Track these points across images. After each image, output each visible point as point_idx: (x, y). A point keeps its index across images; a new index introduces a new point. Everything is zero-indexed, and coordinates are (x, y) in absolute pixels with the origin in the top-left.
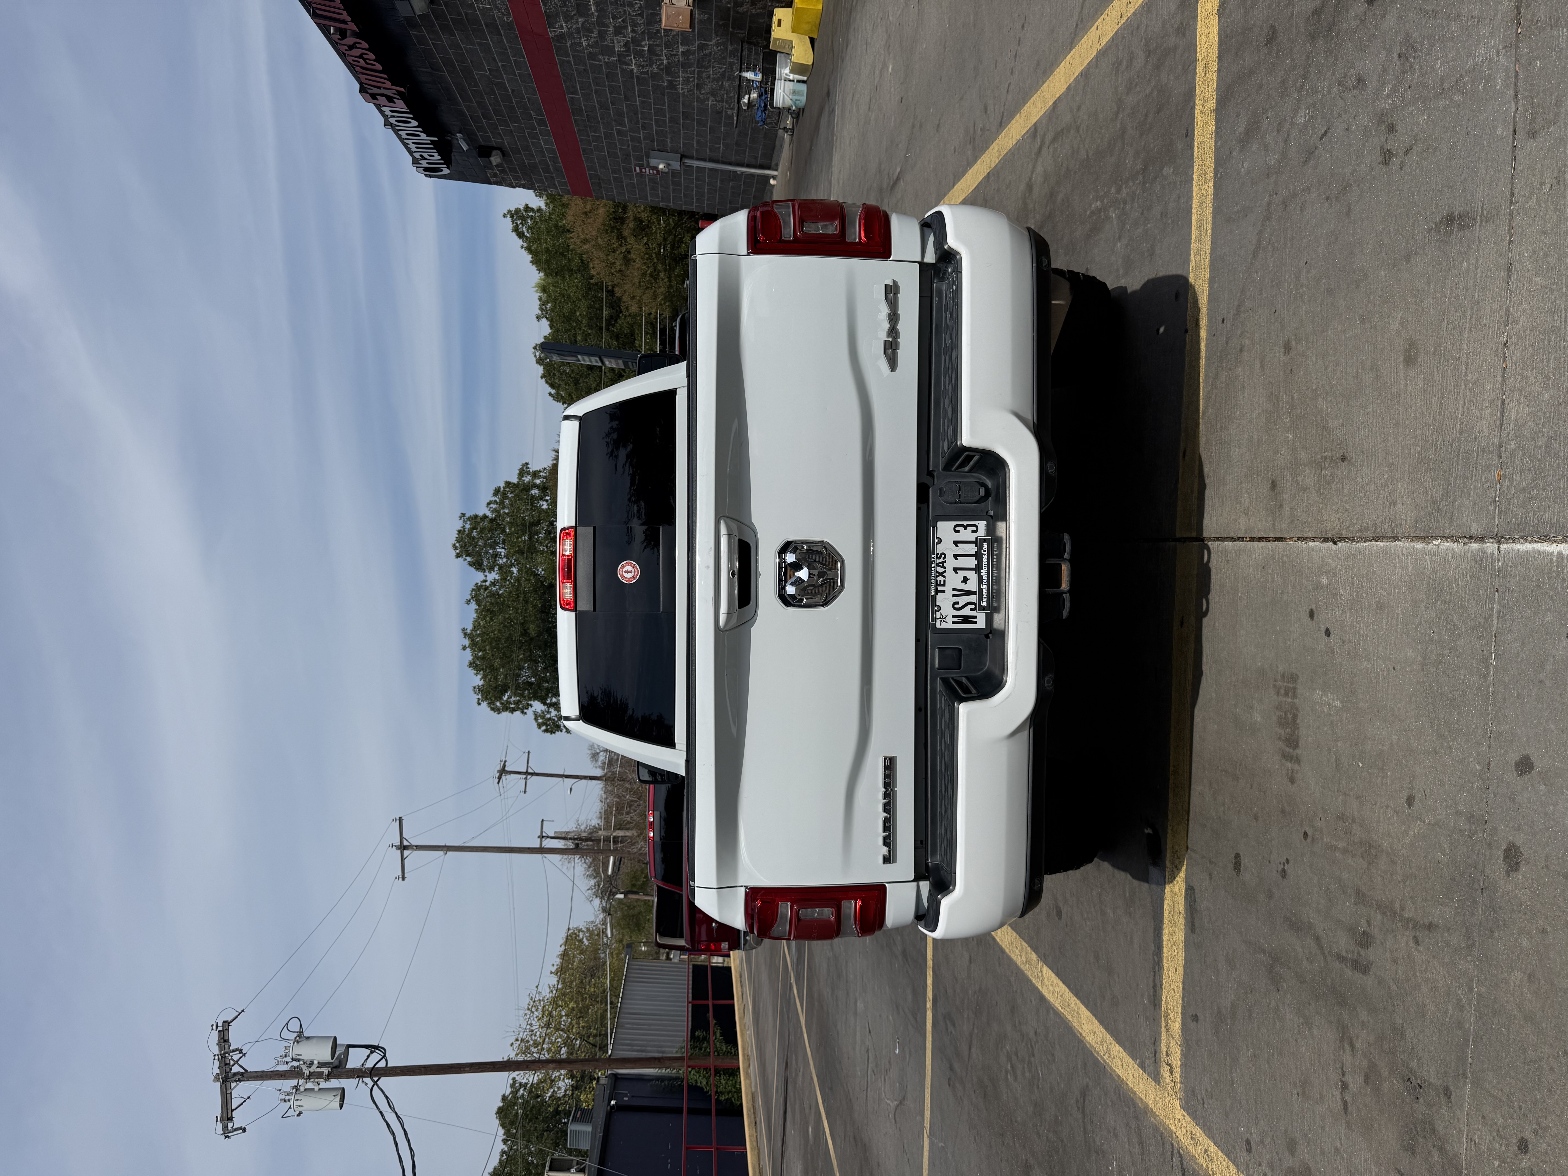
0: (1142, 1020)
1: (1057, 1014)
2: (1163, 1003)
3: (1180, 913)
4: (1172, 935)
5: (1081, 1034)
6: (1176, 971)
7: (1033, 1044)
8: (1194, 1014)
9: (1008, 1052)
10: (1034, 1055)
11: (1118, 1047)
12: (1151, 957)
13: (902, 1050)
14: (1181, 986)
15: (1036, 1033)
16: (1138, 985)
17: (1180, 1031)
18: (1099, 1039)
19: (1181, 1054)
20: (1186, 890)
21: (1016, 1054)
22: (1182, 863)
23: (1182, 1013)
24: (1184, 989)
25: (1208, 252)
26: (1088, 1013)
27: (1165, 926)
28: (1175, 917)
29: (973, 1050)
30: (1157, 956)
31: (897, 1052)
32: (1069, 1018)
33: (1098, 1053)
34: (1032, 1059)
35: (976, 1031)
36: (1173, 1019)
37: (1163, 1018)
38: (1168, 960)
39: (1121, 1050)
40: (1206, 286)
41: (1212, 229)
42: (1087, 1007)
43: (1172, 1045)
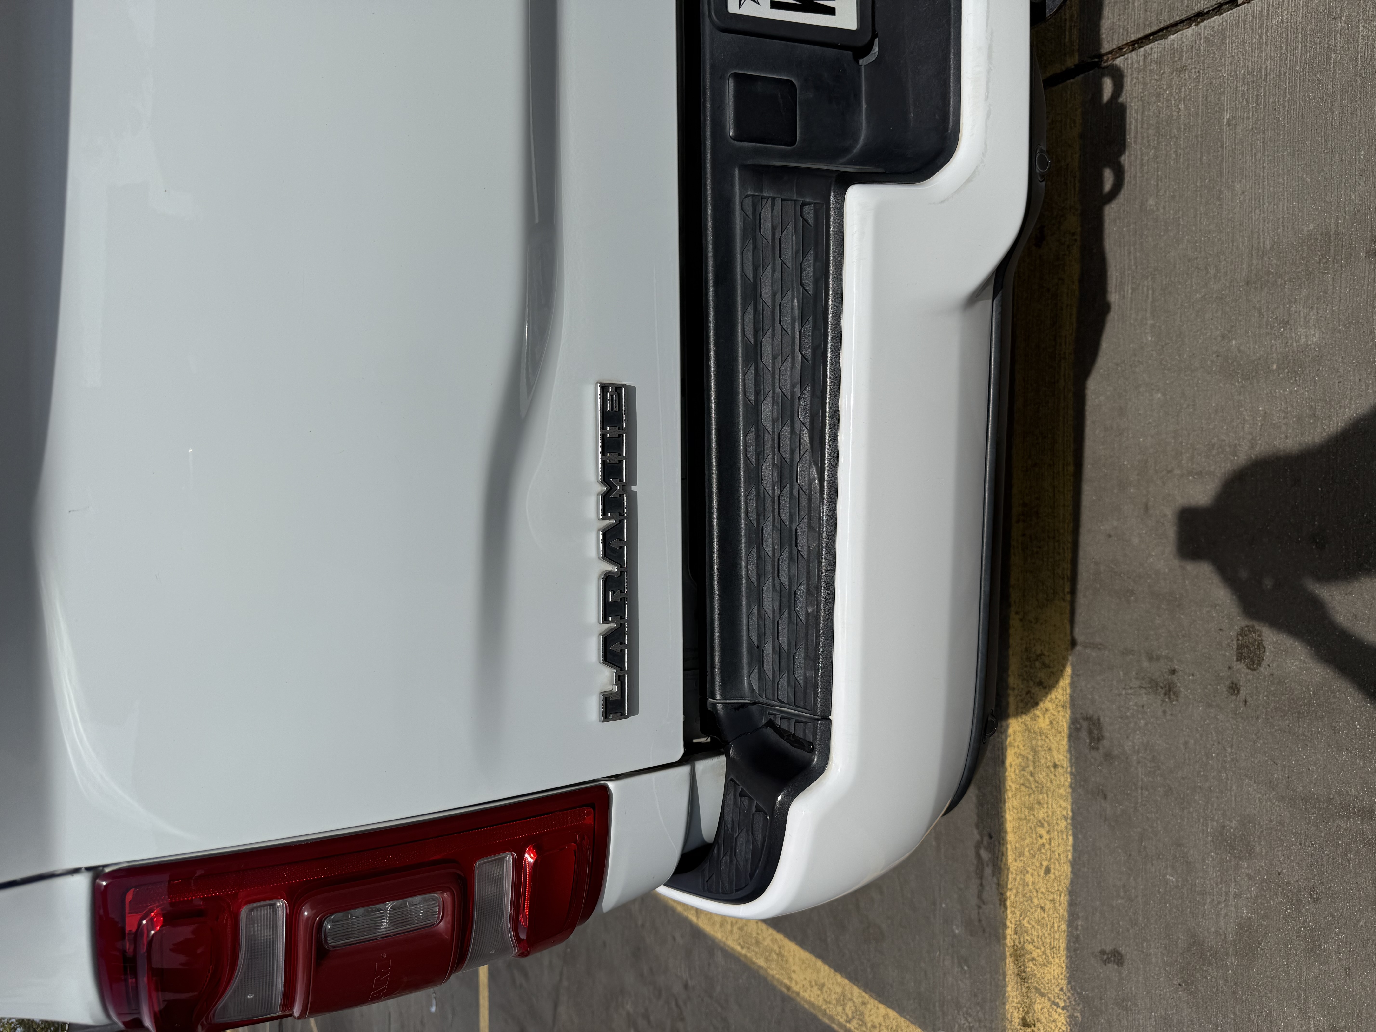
0: (948, 963)
1: (729, 955)
2: (1009, 932)
3: (1055, 766)
4: (1031, 808)
5: (789, 988)
6: (1048, 871)
7: (681, 1003)
8: (1108, 948)
9: (628, 1014)
10: (682, 1019)
11: (883, 1009)
12: (971, 853)
13: (440, 1006)
14: (1064, 899)
15: (686, 986)
16: (934, 903)
17: (1063, 983)
18: (834, 996)
19: (1069, 1024)
20: (1074, 722)
21: (646, 1016)
22: (1055, 676)
23: (1068, 949)
24: (1071, 904)
26: (805, 955)
27: (1009, 794)
28: (1041, 776)
29: (562, 1009)
30: (987, 849)
31: (433, 1009)
32: (761, 962)
33: (831, 1018)
34: (680, 1025)
35: (565, 983)
36: (1040, 960)
37: (1009, 961)
38: (1022, 854)
39: (892, 1013)
42: (802, 944)
43: (1037, 1007)
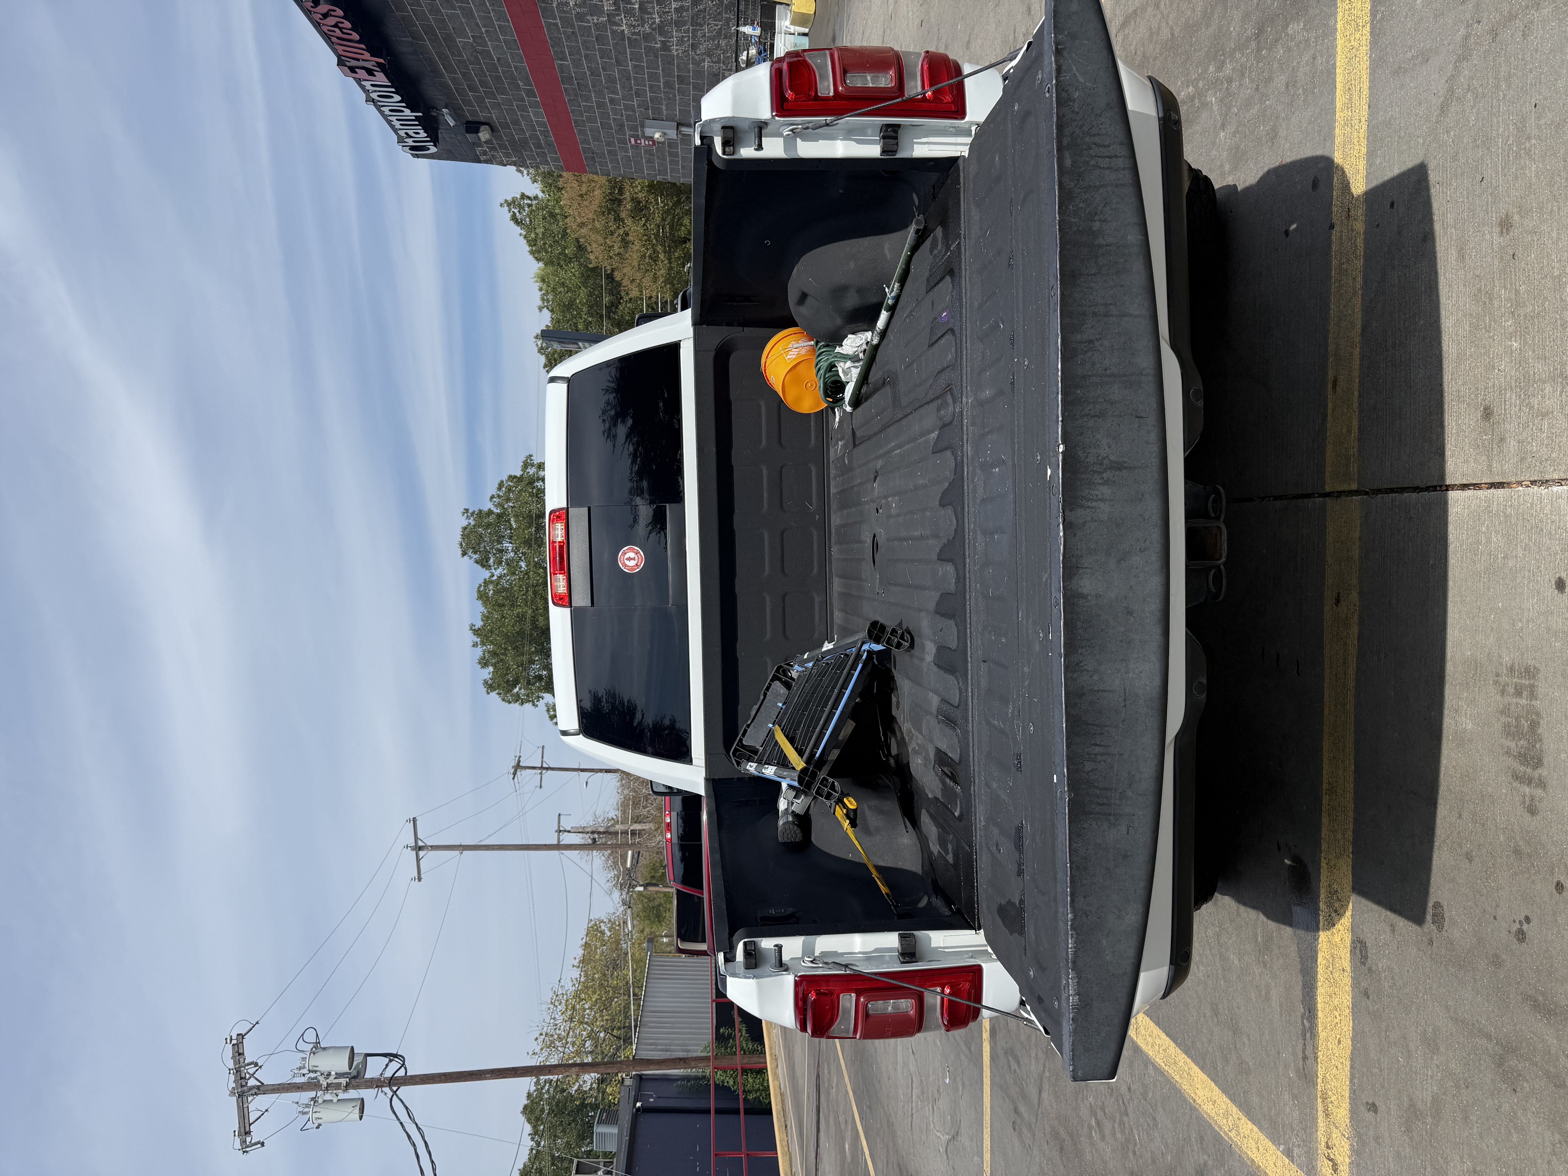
0: (1286, 1097)
1: (1158, 1070)
2: (1319, 1080)
3: (1343, 970)
4: (1331, 996)
5: (1194, 1101)
6: (1339, 1042)
7: (1126, 1102)
8: (1370, 1102)
9: (1091, 1105)
10: (1127, 1115)
11: (1250, 1125)
12: (1299, 1021)
13: (954, 1079)
14: (1348, 1063)
15: (1129, 1089)
16: (1279, 1053)
17: (1348, 1121)
18: (1221, 1111)
19: (1351, 1150)
20: (1353, 942)
21: (1103, 1109)
22: (1345, 907)
23: (1350, 1098)
24: (1352, 1067)
25: (1363, 119)
26: (1204, 1077)
27: (1319, 984)
28: (1336, 975)
29: (1045, 1095)
30: (1308, 1020)
31: (947, 1081)
32: (1177, 1078)
33: (1220, 1127)
34: (1125, 1119)
35: (1047, 1074)
36: (1336, 1103)
37: (1319, 1100)
38: (1326, 1028)
39: (1255, 1129)
40: (1362, 165)
41: (1370, 88)
42: (1202, 1069)
43: (1334, 1136)
